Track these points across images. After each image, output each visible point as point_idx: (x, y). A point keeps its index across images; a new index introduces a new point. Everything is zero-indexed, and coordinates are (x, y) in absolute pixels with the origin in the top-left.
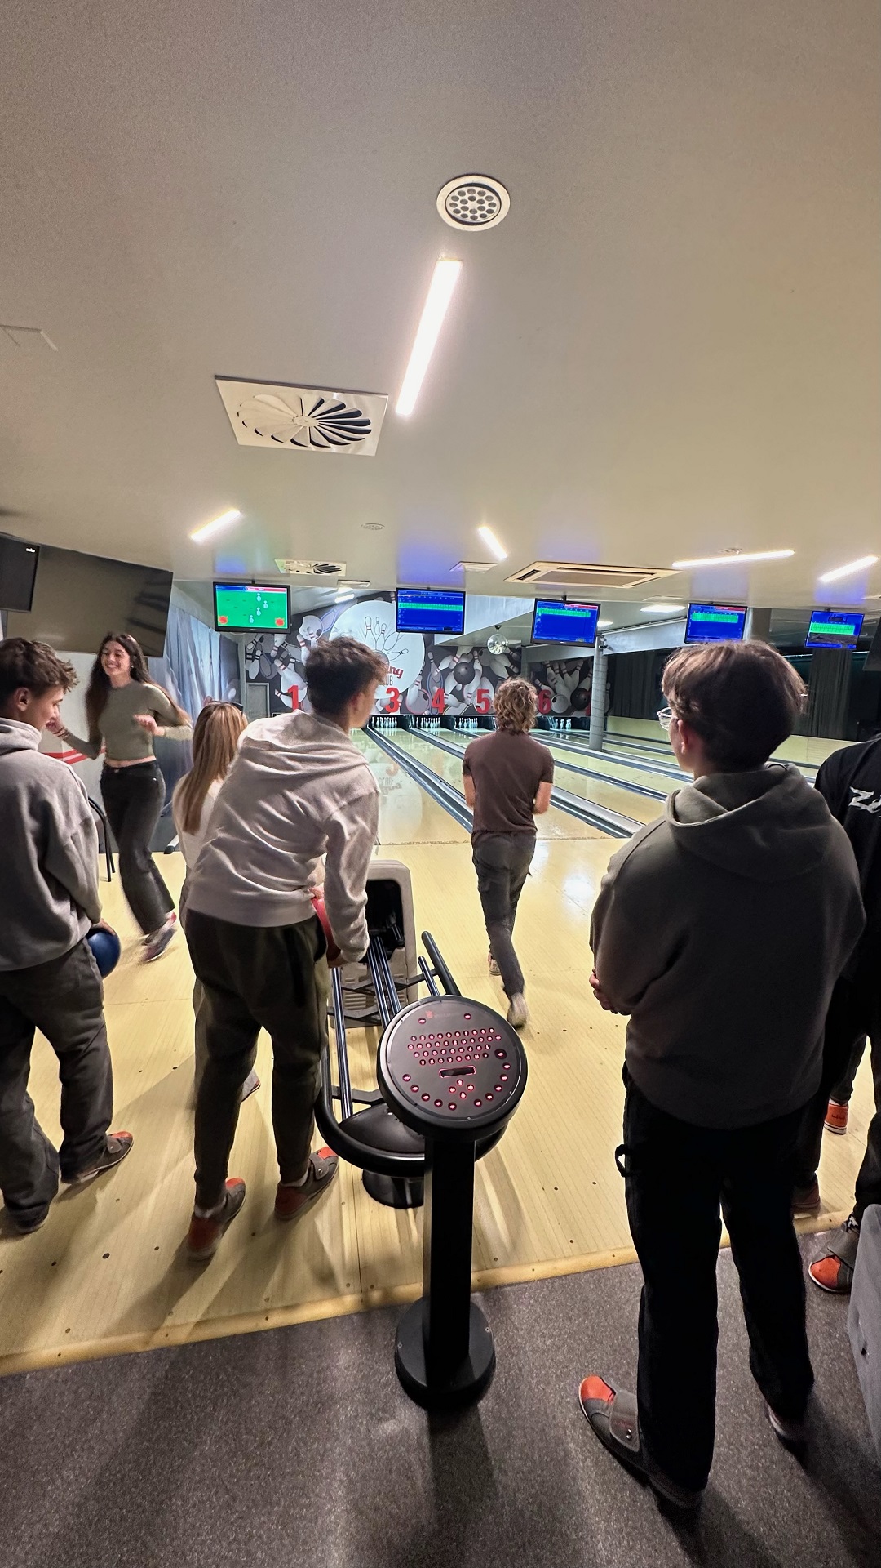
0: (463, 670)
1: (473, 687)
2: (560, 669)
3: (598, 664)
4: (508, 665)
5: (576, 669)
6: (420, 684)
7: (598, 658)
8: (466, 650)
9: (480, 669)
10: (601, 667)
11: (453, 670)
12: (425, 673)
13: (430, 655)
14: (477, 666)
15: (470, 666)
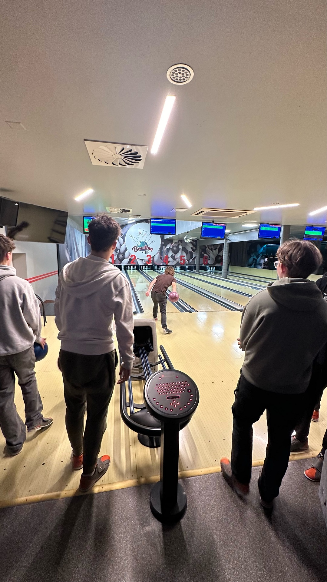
0: (175, 248)
1: (179, 255)
2: (211, 248)
3: (225, 246)
4: (192, 246)
5: (217, 248)
6: (159, 254)
7: (225, 244)
8: (176, 241)
9: (181, 248)
10: (226, 247)
11: (171, 248)
12: (161, 249)
13: (163, 243)
14: (180, 247)
15: (178, 247)
